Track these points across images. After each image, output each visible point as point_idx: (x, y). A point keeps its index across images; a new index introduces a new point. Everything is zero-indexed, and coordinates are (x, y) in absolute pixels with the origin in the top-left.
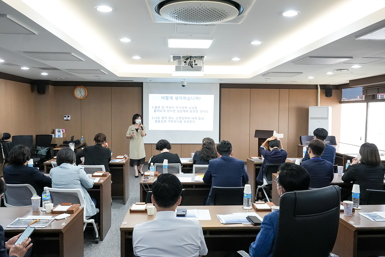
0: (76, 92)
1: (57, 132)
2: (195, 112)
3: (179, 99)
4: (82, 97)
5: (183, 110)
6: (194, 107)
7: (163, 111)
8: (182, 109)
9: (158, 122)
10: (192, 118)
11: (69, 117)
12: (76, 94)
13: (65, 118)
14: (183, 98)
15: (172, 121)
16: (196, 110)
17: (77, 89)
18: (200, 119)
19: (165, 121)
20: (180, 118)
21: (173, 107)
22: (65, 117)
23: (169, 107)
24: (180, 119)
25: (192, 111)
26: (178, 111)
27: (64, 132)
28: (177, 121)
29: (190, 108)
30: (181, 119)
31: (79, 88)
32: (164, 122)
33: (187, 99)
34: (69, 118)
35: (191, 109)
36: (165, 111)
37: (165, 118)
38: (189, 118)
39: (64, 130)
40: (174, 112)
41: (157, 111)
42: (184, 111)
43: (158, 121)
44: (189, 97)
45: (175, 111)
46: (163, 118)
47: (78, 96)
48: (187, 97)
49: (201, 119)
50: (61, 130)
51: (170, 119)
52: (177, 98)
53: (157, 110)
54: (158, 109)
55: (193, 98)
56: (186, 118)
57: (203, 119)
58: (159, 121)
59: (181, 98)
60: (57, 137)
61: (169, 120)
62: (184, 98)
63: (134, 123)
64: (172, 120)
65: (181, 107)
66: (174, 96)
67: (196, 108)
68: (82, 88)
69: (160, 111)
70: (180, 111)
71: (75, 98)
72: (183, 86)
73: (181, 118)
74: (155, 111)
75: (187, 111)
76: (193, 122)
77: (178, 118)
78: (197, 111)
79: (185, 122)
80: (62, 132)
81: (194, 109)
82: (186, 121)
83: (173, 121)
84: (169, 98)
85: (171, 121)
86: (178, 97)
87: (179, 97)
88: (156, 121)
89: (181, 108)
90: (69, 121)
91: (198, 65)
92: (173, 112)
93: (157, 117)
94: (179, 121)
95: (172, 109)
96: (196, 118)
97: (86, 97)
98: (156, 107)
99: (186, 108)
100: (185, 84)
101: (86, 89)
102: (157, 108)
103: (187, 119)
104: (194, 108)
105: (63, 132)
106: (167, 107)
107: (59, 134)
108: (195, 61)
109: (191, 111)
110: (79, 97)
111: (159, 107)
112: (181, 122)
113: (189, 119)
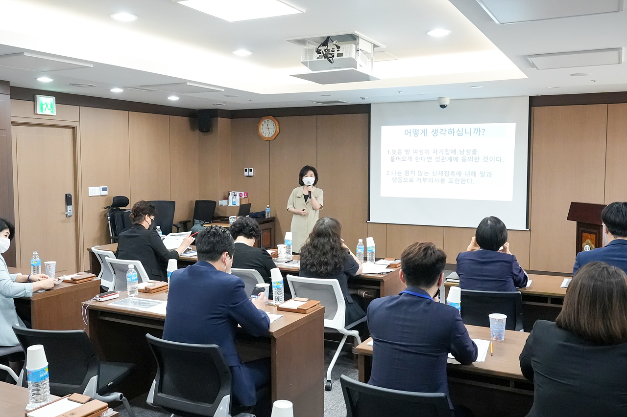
0: (261, 126)
1: (231, 197)
2: (474, 160)
3: (439, 134)
4: (270, 136)
5: (447, 156)
6: (472, 150)
7: (407, 158)
8: (444, 155)
9: (397, 181)
10: (467, 173)
11: (251, 170)
12: (262, 131)
13: (246, 174)
14: (447, 132)
15: (425, 180)
16: (474, 156)
17: (263, 123)
18: (482, 176)
19: (411, 180)
20: (441, 173)
21: (427, 151)
22: (246, 171)
23: (418, 151)
24: (442, 175)
25: (467, 158)
26: (438, 160)
27: (243, 197)
28: (434, 180)
29: (462, 153)
30: (444, 175)
31: (266, 120)
32: (408, 180)
33: (456, 134)
34: (252, 174)
35: (465, 155)
36: (410, 158)
37: (410, 172)
38: (460, 173)
39: (243, 193)
40: (430, 160)
41: (395, 160)
42: (450, 159)
43: (397, 179)
44: (461, 130)
45: (431, 158)
46: (407, 173)
47: (264, 135)
48: (456, 130)
49: (486, 175)
50: (238, 193)
51: (421, 175)
52: (435, 132)
53: (395, 158)
54: (399, 156)
55: (468, 131)
56: (453, 173)
57: (490, 175)
58: (400, 180)
59: (443, 132)
60: (231, 204)
61: (420, 177)
62: (450, 132)
63: (302, 184)
64: (425, 177)
65: (444, 151)
66: (430, 128)
67: (475, 152)
68: (270, 120)
69: (402, 159)
70: (441, 158)
71: (260, 137)
72: (443, 106)
73: (444, 172)
74: (393, 160)
75: (457, 159)
76: (469, 181)
77: (438, 173)
78: (477, 159)
79: (451, 181)
80: (238, 197)
81: (471, 155)
82: (454, 180)
83: (427, 180)
84: (420, 132)
85: (422, 179)
86: (437, 131)
87: (439, 131)
88: (394, 180)
89: (445, 153)
90: (251, 178)
91: (344, 56)
92: (426, 160)
93: (397, 172)
94: (440, 179)
95: (451, 155)
96: (474, 174)
97: (277, 136)
98: (394, 152)
99: (454, 152)
100: (446, 102)
101: (276, 122)
102: (397, 153)
103: (455, 175)
104: (471, 153)
105: (240, 196)
106: (416, 151)
107: (234, 200)
108: (338, 47)
109: (464, 159)
110: (267, 136)
111: (400, 151)
112: (443, 181)
113: (460, 176)
